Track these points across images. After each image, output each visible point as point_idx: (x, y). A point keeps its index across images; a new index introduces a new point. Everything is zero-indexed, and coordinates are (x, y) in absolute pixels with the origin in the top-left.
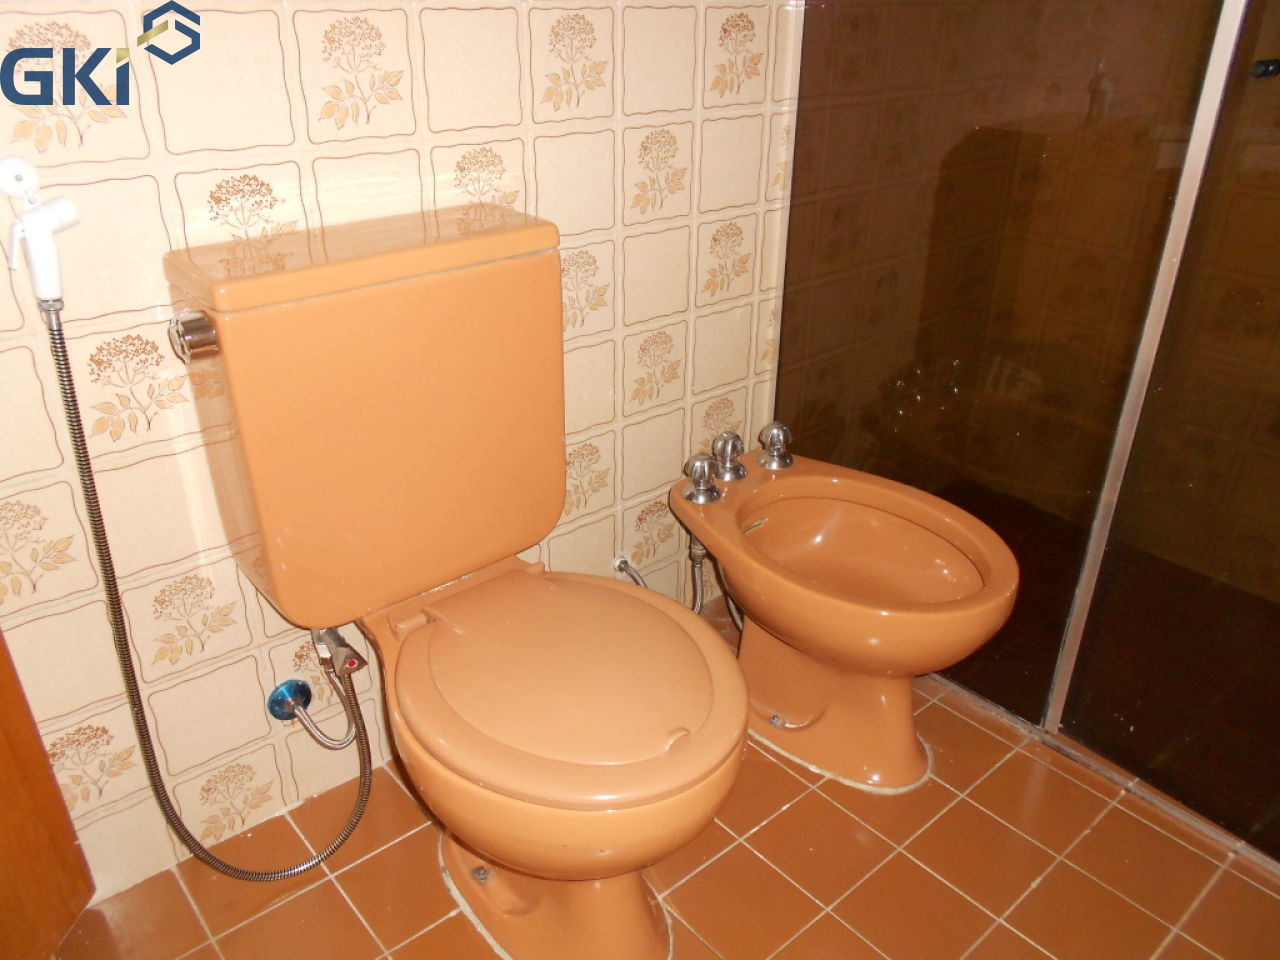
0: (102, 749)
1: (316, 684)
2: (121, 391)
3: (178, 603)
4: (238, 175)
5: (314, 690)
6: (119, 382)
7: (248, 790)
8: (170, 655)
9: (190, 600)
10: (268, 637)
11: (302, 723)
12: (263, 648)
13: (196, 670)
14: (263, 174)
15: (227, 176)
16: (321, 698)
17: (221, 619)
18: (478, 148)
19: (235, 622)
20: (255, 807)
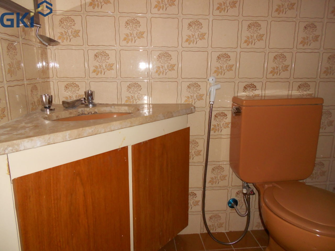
0: (194, 199)
1: (239, 202)
2: (218, 123)
3: (216, 171)
4: (250, 83)
5: (239, 203)
6: (218, 121)
7: (219, 222)
8: (212, 182)
9: (218, 171)
10: (232, 186)
11: (236, 211)
12: (230, 188)
13: (216, 188)
14: (255, 84)
15: (248, 83)
16: (239, 206)
17: (223, 178)
18: (304, 83)
19: (226, 180)
20: (219, 227)
